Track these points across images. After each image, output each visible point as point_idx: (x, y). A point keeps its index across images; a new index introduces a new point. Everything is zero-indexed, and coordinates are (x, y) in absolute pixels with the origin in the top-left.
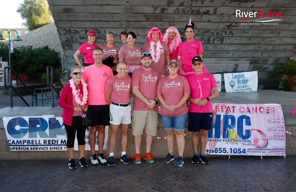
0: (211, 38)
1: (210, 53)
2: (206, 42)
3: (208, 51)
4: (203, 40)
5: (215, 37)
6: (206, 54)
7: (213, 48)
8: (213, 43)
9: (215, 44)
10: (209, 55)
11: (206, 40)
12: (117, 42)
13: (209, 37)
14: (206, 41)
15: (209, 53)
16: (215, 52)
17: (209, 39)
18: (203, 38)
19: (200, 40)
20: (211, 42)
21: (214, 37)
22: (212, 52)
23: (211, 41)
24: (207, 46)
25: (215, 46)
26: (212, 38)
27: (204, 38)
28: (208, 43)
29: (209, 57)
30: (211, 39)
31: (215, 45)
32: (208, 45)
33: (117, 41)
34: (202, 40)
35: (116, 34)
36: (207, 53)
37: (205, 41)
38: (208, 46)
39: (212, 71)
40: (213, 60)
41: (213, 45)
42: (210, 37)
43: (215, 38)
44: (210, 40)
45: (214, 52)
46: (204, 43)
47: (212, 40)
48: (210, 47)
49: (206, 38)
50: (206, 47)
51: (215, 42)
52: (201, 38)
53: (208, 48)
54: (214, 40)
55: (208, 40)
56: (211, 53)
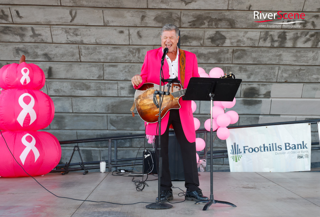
0: (287, 34)
1: (288, 70)
2: (276, 44)
3: (282, 67)
4: (269, 39)
5: (299, 32)
6: (277, 73)
7: (295, 59)
8: (294, 47)
9: (299, 49)
10: (285, 75)
11: (276, 38)
12: (53, 43)
13: (282, 31)
14: (276, 41)
15: (285, 71)
16: (300, 70)
17: (283, 37)
18: (267, 33)
19: (260, 38)
20: (289, 44)
21: (295, 32)
22: (292, 68)
23: (288, 41)
24: (279, 53)
25: (299, 54)
26: (290, 35)
27: (271, 35)
28: (281, 46)
29: (286, 82)
30: (288, 37)
31: (299, 52)
32: (281, 52)
33: (55, 41)
34: (265, 40)
35: (50, 22)
36: (280, 72)
37: (273, 41)
38: (280, 55)
39: (295, 117)
40: (296, 89)
41: (294, 51)
42: (285, 32)
43: (299, 35)
44: (285, 39)
45: (298, 68)
46: (272, 47)
47: (290, 39)
48: (287, 57)
49: (275, 34)
50: (277, 56)
51: (300, 44)
52: (263, 34)
53: (282, 60)
54: (296, 39)
55: (280, 40)
56: (290, 72)
